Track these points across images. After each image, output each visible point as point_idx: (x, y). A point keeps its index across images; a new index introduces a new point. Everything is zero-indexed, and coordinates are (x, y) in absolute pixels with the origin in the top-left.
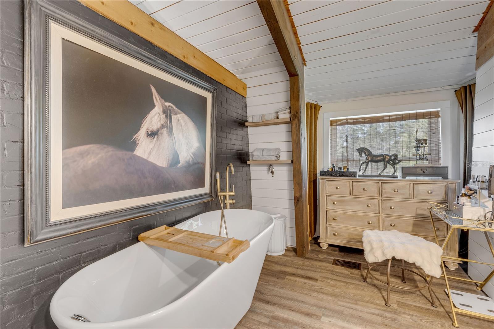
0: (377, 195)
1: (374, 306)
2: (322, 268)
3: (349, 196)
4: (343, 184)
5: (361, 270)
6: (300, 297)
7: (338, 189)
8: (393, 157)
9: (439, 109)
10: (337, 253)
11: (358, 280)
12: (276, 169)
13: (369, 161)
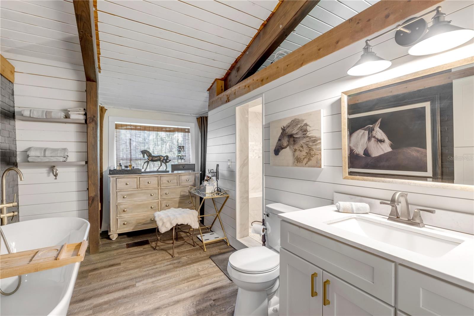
0: (157, 186)
1: (166, 261)
2: (120, 254)
3: (136, 189)
4: (131, 180)
5: (149, 244)
6: (112, 281)
7: (127, 184)
8: (165, 158)
9: (189, 128)
10: (127, 239)
11: (150, 251)
12: (60, 170)
13: (150, 161)
